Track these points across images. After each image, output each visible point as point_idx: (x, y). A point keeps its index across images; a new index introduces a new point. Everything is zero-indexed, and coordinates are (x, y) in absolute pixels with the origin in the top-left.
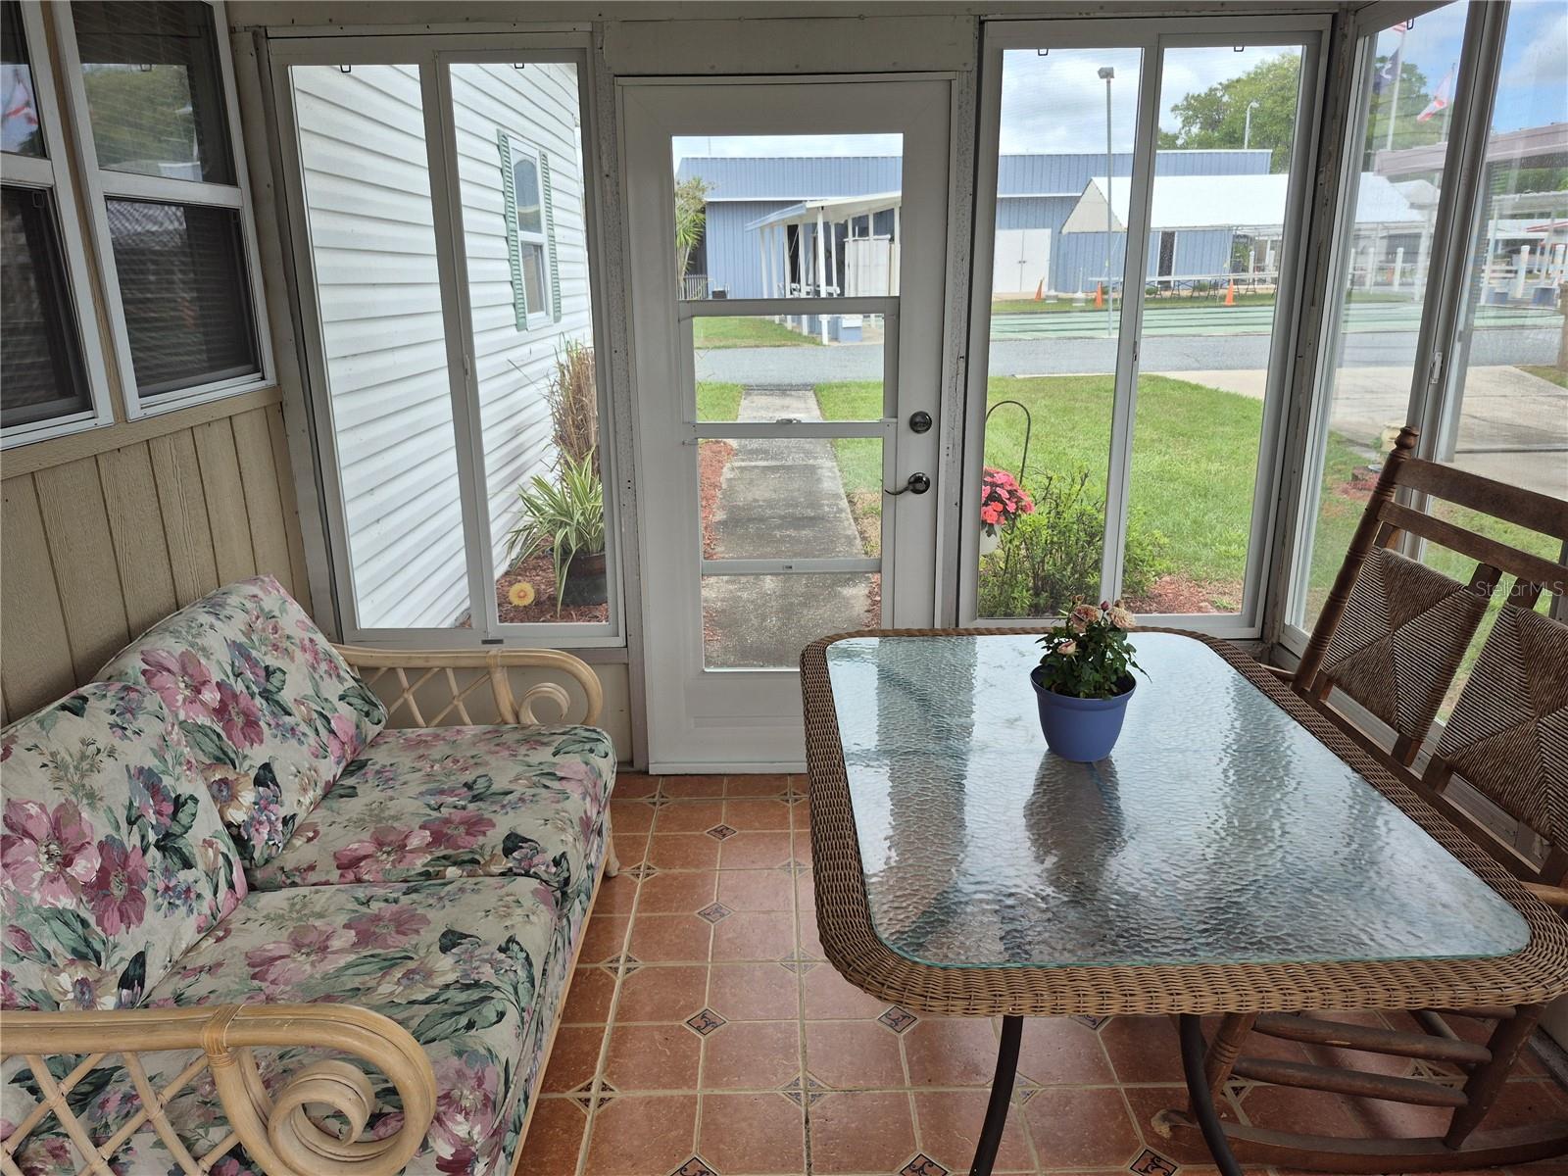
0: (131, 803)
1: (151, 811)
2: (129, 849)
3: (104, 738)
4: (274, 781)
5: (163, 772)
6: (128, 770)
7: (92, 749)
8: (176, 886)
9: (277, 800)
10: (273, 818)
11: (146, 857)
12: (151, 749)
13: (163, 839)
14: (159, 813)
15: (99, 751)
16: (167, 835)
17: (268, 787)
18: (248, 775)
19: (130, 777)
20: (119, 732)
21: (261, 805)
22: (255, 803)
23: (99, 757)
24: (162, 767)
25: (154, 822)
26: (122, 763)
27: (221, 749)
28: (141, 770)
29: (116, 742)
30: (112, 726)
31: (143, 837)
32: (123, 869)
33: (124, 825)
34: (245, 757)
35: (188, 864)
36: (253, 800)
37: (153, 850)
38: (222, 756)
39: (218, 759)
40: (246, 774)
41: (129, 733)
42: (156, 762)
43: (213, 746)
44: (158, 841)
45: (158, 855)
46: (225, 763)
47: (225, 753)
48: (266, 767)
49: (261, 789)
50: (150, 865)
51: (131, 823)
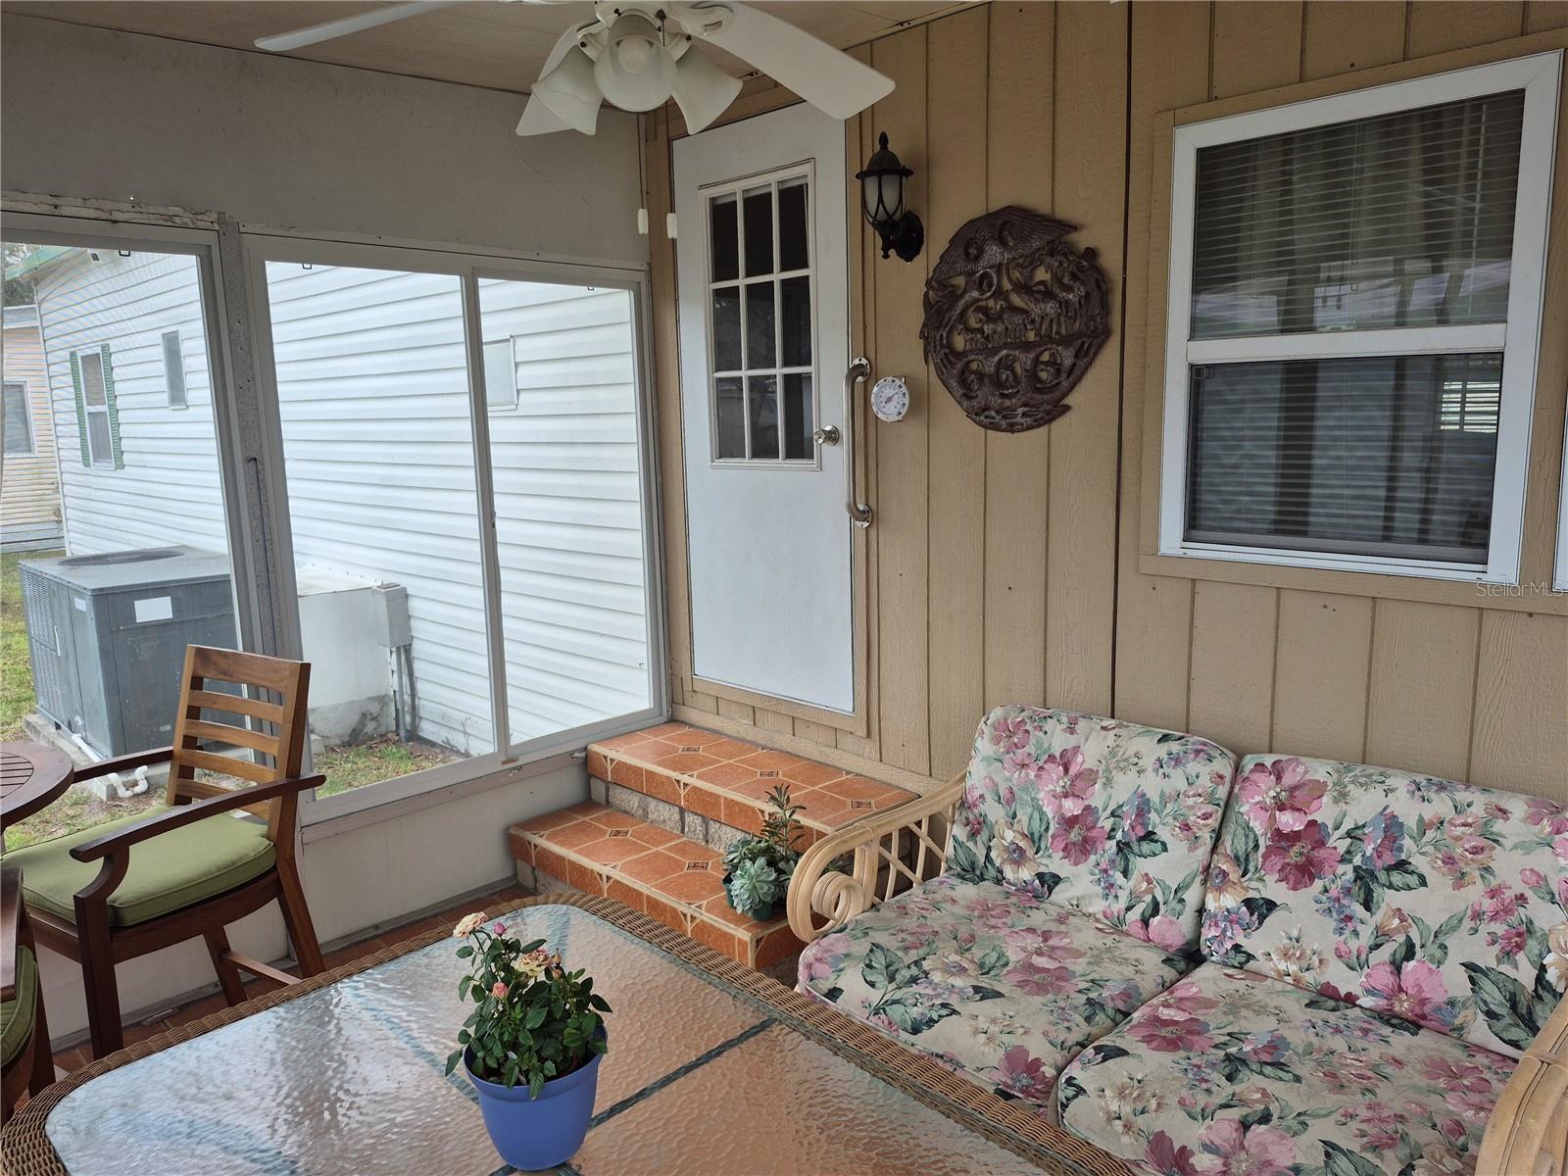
0: (1122, 806)
1: (1129, 822)
2: (1099, 825)
3: (1148, 762)
4: (1262, 919)
5: (1156, 810)
6: (1138, 788)
7: (1136, 760)
8: (1110, 876)
9: (1247, 928)
10: (1229, 934)
11: (1108, 842)
12: (1162, 791)
13: (1124, 844)
14: (1133, 828)
15: (1137, 764)
16: (1127, 844)
17: (1252, 914)
18: (1247, 891)
19: (1135, 792)
20: (1158, 765)
21: (1230, 916)
22: (1228, 910)
23: (1132, 767)
24: (1158, 806)
25: (1126, 829)
26: (1139, 781)
27: (1247, 855)
28: (1143, 795)
29: (1150, 769)
30: (1159, 760)
31: (1113, 830)
32: (1087, 830)
33: (1109, 811)
34: (1261, 880)
35: (1125, 873)
36: (1229, 907)
37: (1113, 843)
38: (1242, 860)
39: (1237, 858)
40: (1247, 889)
41: (1161, 771)
42: (1157, 800)
43: (1244, 847)
44: (1120, 841)
45: (1114, 849)
46: (1239, 866)
47: (1247, 859)
48: (1271, 905)
49: (1244, 909)
50: (1106, 848)
51: (1113, 814)
